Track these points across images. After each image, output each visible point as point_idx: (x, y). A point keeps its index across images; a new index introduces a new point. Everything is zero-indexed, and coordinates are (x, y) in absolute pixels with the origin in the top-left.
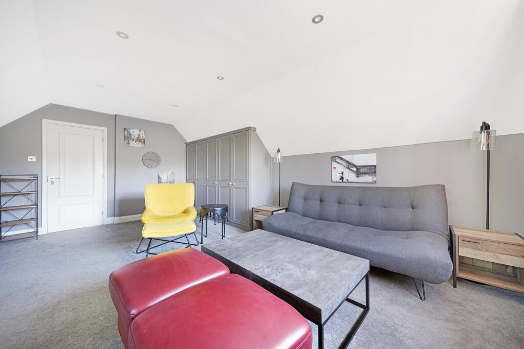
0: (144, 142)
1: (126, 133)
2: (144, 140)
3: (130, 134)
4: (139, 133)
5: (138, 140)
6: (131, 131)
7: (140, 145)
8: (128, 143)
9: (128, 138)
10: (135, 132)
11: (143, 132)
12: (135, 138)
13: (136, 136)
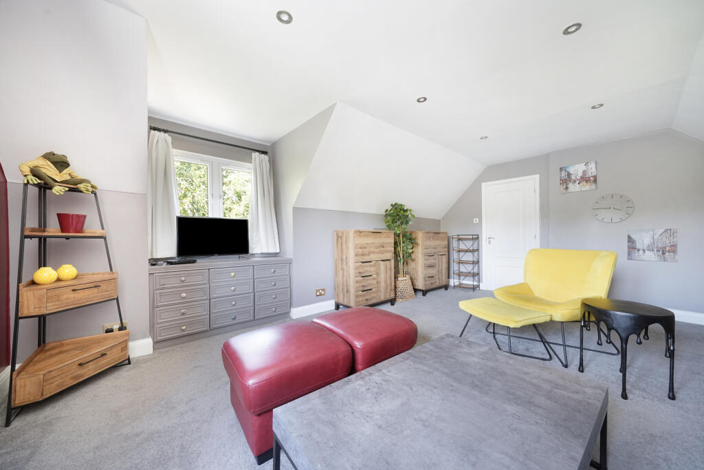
0: (595, 181)
1: (564, 174)
2: (595, 177)
3: (569, 175)
4: (584, 168)
5: (584, 179)
6: (571, 170)
7: (587, 187)
8: (567, 188)
9: (566, 180)
10: (577, 170)
11: (592, 165)
12: (578, 178)
13: (580, 174)
